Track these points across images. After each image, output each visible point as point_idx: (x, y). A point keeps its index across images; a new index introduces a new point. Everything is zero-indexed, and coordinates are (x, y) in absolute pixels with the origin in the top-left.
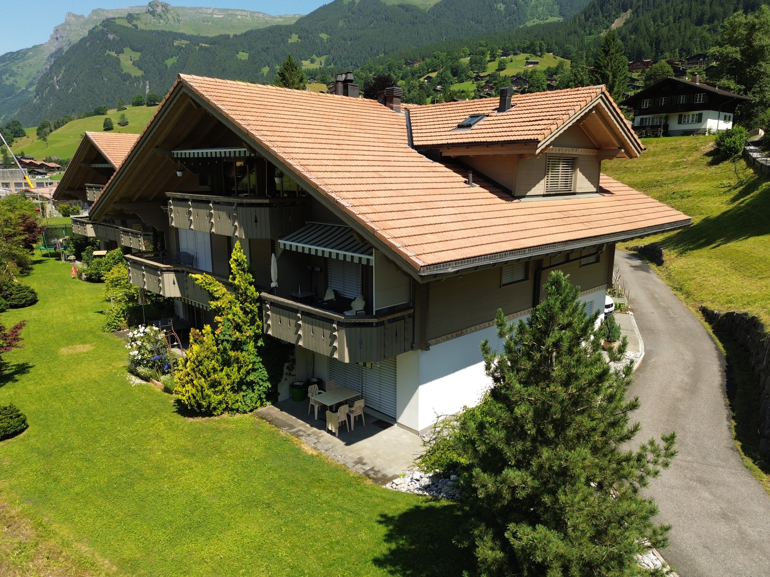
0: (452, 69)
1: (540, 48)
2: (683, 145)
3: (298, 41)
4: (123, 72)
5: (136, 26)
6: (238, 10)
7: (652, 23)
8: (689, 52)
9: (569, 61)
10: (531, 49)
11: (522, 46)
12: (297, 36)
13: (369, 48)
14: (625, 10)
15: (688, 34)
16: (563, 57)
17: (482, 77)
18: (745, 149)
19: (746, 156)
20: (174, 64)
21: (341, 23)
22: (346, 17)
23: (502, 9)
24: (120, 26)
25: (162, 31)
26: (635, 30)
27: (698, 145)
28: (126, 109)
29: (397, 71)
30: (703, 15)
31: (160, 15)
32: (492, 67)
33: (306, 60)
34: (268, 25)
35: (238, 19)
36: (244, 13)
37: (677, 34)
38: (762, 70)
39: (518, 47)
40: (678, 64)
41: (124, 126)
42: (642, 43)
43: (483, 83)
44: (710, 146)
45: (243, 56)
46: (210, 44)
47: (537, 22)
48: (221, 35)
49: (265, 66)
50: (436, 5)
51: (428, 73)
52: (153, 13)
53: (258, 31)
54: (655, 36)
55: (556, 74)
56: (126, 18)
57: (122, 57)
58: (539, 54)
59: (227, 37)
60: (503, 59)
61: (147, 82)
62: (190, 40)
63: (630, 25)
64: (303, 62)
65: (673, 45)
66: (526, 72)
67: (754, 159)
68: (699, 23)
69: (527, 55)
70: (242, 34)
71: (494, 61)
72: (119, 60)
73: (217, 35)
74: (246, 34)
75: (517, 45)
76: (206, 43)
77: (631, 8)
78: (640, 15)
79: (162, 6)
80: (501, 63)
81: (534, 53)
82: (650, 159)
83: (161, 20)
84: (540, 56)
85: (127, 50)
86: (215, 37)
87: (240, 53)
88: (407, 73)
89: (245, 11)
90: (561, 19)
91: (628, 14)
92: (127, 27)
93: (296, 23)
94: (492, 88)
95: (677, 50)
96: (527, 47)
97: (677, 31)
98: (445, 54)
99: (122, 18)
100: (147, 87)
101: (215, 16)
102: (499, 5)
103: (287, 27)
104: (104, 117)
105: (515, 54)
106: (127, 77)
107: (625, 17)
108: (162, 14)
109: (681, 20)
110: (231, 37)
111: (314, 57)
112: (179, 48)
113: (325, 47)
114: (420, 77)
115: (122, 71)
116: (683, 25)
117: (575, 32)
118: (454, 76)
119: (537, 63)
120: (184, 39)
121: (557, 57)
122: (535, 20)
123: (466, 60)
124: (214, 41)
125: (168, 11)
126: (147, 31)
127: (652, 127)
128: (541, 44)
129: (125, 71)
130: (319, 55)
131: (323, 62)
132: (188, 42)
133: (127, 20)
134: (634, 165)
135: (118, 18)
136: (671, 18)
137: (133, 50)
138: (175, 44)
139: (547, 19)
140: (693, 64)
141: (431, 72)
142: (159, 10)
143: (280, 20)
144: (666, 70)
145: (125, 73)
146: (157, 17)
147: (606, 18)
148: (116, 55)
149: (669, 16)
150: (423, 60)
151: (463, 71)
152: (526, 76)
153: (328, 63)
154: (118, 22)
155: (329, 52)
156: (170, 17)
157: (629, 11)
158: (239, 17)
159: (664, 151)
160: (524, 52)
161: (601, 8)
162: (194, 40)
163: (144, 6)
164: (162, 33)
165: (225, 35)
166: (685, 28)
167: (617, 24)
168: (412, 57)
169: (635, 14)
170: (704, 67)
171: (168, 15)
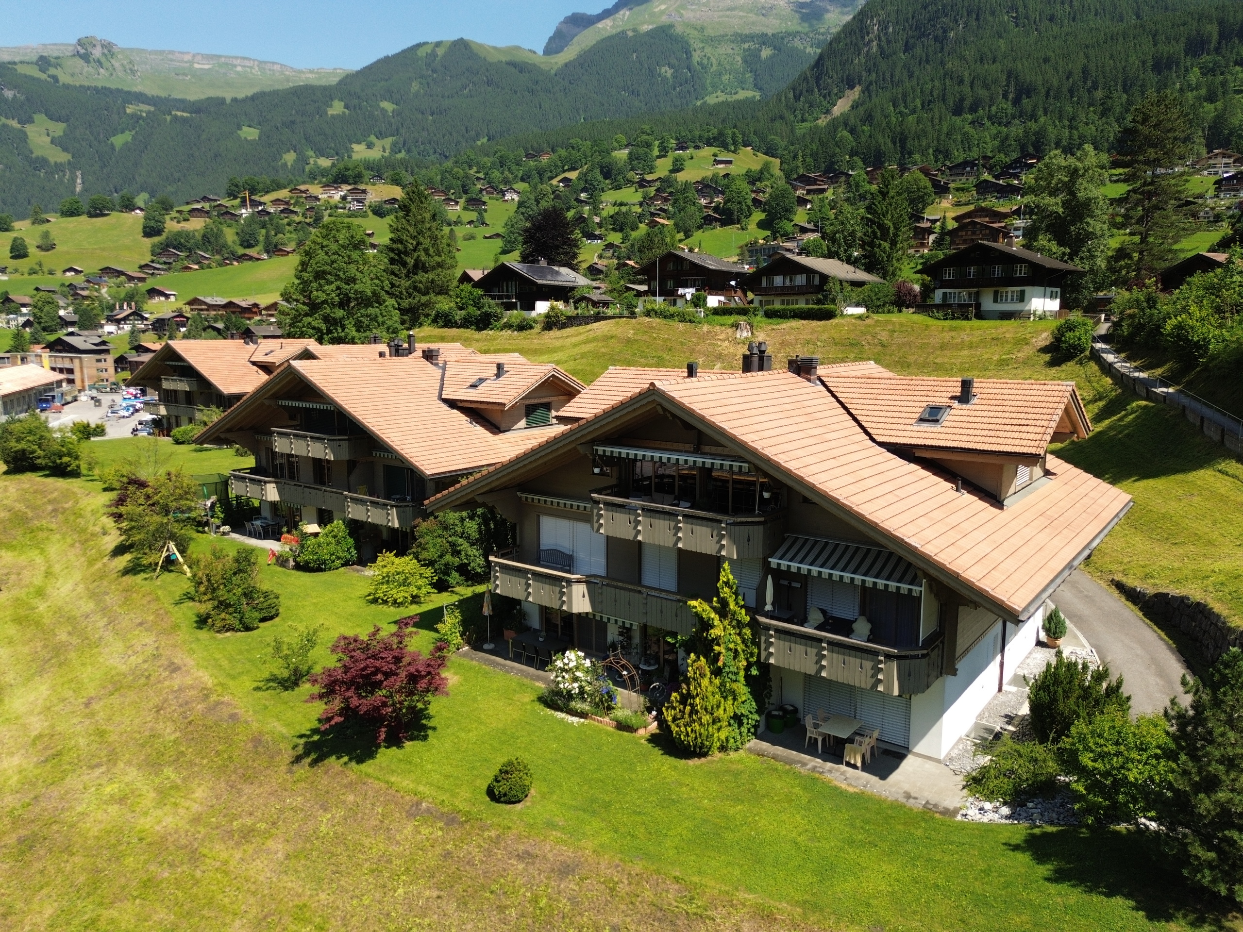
0: (602, 168)
1: (733, 140)
2: (1007, 336)
3: (344, 113)
4: (34, 156)
5: (55, 78)
6: (237, 58)
7: (892, 108)
8: (947, 155)
9: (778, 161)
10: (719, 141)
11: (706, 135)
12: (343, 104)
13: (464, 129)
14: (852, 87)
15: (945, 129)
16: (766, 154)
17: (649, 182)
18: (1092, 347)
19: (1095, 356)
20: (127, 143)
21: (415, 86)
22: (422, 77)
23: (669, 75)
24: (26, 76)
25: (104, 88)
26: (869, 118)
27: (1028, 336)
28: (48, 221)
29: (514, 168)
30: (962, 100)
31: (99, 61)
32: (663, 167)
33: (359, 143)
34: (291, 85)
35: (237, 73)
36: (247, 63)
37: (929, 128)
38: (1091, 230)
39: (700, 136)
40: (936, 175)
41: (48, 250)
42: (881, 140)
43: (652, 191)
44: (1044, 338)
45: (250, 133)
46: (191, 113)
47: (722, 97)
48: (209, 99)
49: (289, 151)
50: (566, 65)
51: (564, 171)
52: (86, 58)
53: (276, 93)
54: (898, 129)
55: (760, 180)
56: (37, 63)
57: (29, 129)
58: (733, 148)
59: (221, 101)
60: (679, 155)
61: (79, 173)
62: (155, 105)
63: (861, 110)
64: (354, 146)
65: (924, 144)
66: (715, 176)
67: (1111, 365)
68: (958, 111)
69: (714, 150)
70: (247, 97)
71: (665, 156)
72: (25, 134)
73: (203, 97)
74: (253, 98)
75: (697, 133)
76: (183, 111)
77: (859, 83)
78: (874, 96)
79: (103, 46)
80: (676, 160)
81: (725, 146)
82: (966, 352)
83: (101, 70)
84: (734, 152)
85: (40, 118)
86: (200, 101)
87: (245, 129)
88: (530, 170)
89: (248, 59)
90: (757, 95)
91: (855, 94)
92: (39, 79)
93: (340, 82)
94: (666, 200)
95: (931, 151)
96: (714, 138)
97: (929, 124)
98: (589, 143)
99: (28, 63)
100: (79, 181)
101: (196, 66)
102: (663, 70)
103: (325, 89)
104: (12, 235)
105: (697, 147)
106: (43, 162)
107: (852, 98)
108: (103, 60)
109: (932, 106)
110: (228, 101)
111: (373, 138)
112: (136, 118)
113: (390, 124)
114: (551, 178)
115: (32, 153)
116: (937, 116)
117: (782, 117)
118: (606, 178)
119: (730, 162)
120: (143, 103)
121: (759, 154)
122: (719, 93)
123: (622, 154)
124: (197, 108)
125: (112, 55)
126: (75, 87)
127: (960, 306)
128: (734, 134)
129: (37, 153)
130: (380, 136)
131: (388, 147)
132: (152, 109)
133: (37, 67)
134: (946, 360)
135: (21, 62)
136: (918, 103)
137: (51, 119)
138: (128, 111)
139: (736, 93)
140: (957, 175)
141: (569, 170)
142: (97, 52)
143: (310, 76)
144: (922, 184)
145: (37, 158)
146: (93, 64)
147: (824, 97)
148: (19, 126)
149: (914, 99)
150: (553, 151)
151: (620, 172)
152: (716, 182)
153: (395, 149)
154: (21, 69)
155: (397, 132)
156: (117, 65)
157: (858, 89)
158: (239, 69)
159: (983, 343)
160: (710, 145)
161: (817, 83)
162: (162, 104)
163: (70, 45)
164: (104, 92)
165: (218, 98)
166: (940, 119)
167: (841, 107)
168: (535, 145)
169: (866, 93)
170: (972, 179)
171: (113, 61)
